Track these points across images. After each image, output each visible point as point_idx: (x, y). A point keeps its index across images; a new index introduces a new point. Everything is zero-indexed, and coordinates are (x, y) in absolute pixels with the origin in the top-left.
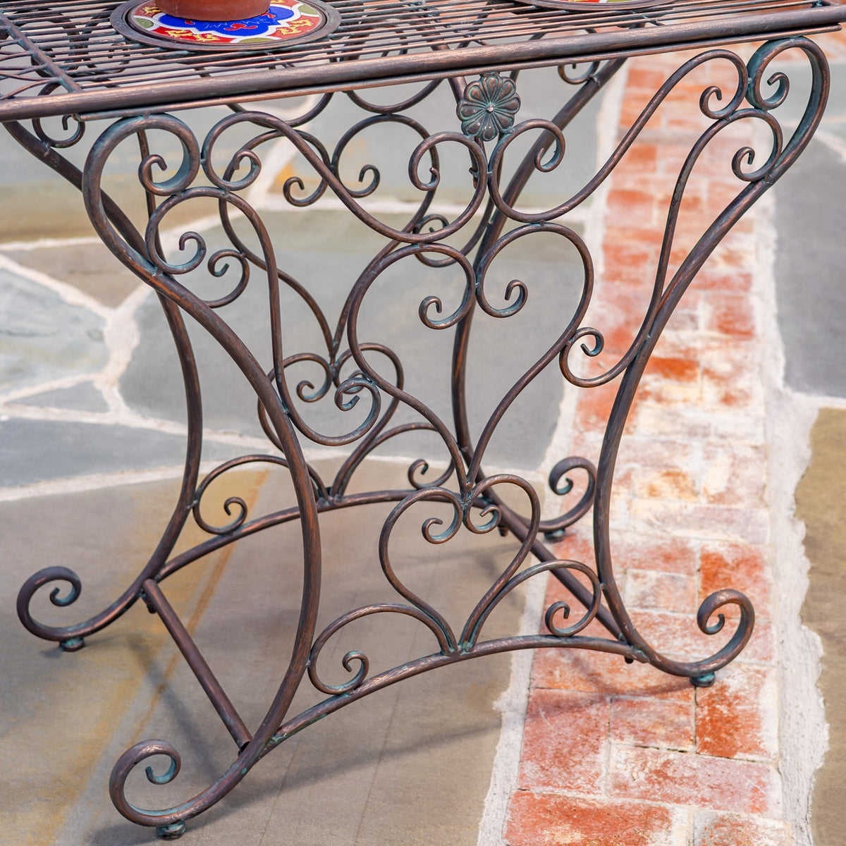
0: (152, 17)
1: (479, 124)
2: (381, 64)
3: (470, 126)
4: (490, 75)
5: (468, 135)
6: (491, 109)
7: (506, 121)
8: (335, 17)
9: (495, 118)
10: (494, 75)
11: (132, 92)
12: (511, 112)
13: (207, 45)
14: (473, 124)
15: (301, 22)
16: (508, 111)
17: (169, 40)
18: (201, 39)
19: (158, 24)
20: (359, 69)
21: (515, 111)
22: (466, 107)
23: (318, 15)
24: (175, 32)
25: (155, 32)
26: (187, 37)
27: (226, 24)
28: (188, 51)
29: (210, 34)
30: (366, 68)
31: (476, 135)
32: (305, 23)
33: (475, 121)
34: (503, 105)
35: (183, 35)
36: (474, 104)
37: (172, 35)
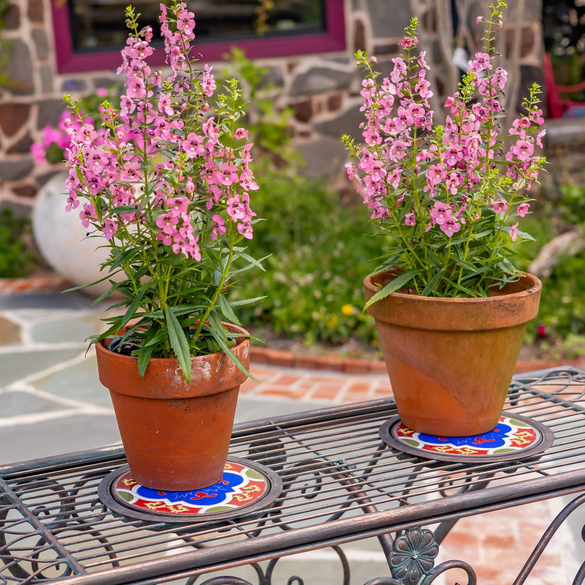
0: (131, 489)
1: (406, 570)
2: (326, 529)
3: (400, 572)
4: (413, 530)
5: (397, 579)
6: (416, 557)
7: (428, 565)
8: (277, 481)
9: (419, 563)
10: (416, 529)
11: (127, 571)
12: (431, 557)
13: (180, 517)
14: (402, 570)
15: (250, 487)
16: (429, 557)
17: (148, 513)
18: (174, 510)
19: (137, 497)
20: (309, 535)
21: (434, 556)
22: (395, 557)
23: (263, 480)
24: (153, 504)
25: (136, 506)
26: (162, 509)
27: (191, 493)
28: (165, 523)
29: (180, 505)
30: (314, 534)
31: (404, 578)
32: (254, 488)
33: (403, 567)
34: (425, 552)
35: (159, 507)
36: (402, 554)
37: (150, 507)
